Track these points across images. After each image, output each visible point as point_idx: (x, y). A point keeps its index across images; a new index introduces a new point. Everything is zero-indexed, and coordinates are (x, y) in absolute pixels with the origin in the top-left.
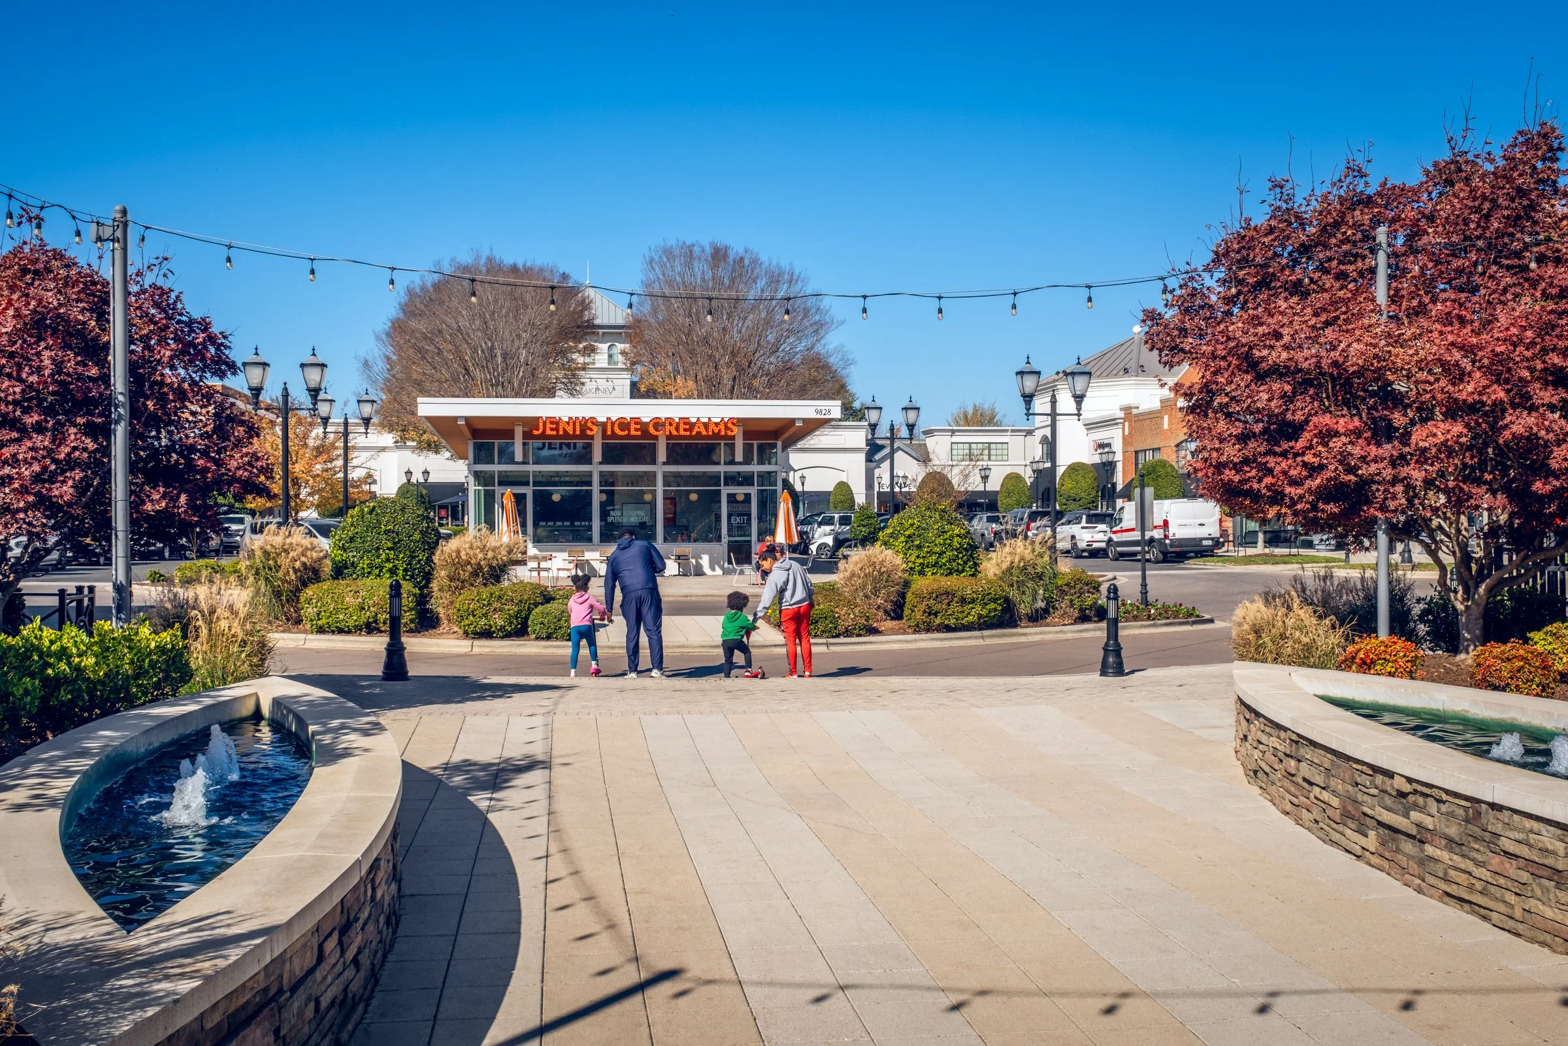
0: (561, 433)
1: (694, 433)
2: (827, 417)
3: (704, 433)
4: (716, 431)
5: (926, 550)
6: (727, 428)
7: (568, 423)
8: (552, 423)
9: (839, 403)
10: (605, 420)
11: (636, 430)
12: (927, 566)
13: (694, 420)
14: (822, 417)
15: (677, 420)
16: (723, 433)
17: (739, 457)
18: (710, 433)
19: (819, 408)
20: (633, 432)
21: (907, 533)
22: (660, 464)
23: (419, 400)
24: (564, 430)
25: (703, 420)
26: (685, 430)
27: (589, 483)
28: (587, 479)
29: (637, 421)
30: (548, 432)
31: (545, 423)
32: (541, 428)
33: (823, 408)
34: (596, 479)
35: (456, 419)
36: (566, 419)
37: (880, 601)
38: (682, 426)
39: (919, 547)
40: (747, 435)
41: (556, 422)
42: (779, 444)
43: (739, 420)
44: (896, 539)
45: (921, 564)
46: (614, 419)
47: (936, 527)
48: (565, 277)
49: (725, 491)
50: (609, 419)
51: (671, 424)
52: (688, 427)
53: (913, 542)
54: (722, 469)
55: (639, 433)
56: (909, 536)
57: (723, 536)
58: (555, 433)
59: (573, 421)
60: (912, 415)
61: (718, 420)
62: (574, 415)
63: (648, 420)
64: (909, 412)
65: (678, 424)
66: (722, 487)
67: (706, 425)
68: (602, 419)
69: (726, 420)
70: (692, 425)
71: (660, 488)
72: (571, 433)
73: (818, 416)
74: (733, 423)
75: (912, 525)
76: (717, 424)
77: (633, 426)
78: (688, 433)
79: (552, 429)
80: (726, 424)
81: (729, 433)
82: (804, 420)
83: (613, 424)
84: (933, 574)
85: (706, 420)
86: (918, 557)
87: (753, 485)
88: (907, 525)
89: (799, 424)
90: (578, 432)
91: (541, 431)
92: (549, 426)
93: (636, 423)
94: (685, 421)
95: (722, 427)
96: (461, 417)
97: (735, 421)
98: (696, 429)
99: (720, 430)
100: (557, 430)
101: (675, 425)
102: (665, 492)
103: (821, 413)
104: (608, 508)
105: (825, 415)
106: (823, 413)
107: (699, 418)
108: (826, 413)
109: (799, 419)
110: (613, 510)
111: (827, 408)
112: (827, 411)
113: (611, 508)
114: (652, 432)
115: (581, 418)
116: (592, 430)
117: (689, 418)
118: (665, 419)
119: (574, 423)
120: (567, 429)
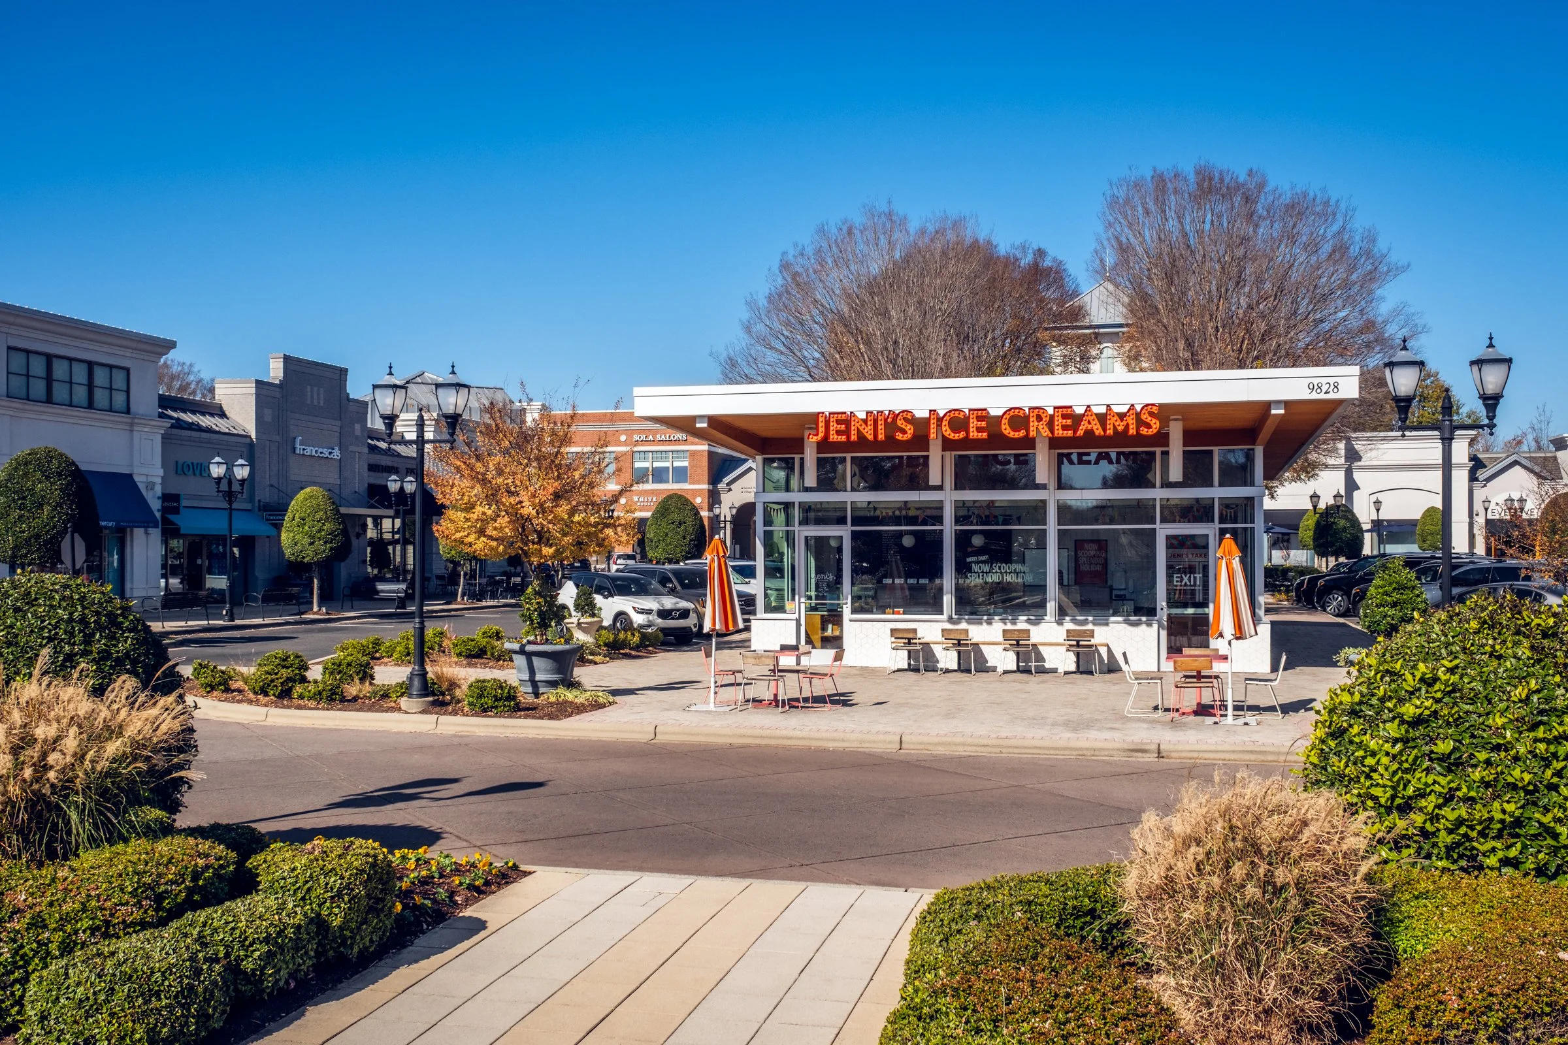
0: (854, 438)
1: (1080, 433)
2: (1331, 396)
3: (1099, 431)
4: (1120, 428)
5: (1477, 775)
6: (1140, 423)
7: (865, 421)
8: (838, 422)
9: (1355, 370)
10: (927, 415)
11: (979, 430)
12: (1483, 834)
13: (1080, 410)
14: (1322, 396)
15: (1050, 411)
16: (1132, 431)
17: (1175, 474)
18: (1110, 432)
19: (1316, 381)
20: (974, 434)
21: (1409, 710)
22: (1045, 488)
23: (637, 391)
24: (861, 436)
25: (1096, 410)
26: (1065, 428)
27: (939, 520)
28: (935, 513)
29: (981, 414)
30: (833, 437)
32: (822, 429)
33: (1324, 381)
34: (948, 514)
35: (694, 419)
36: (862, 416)
37: (1271, 991)
38: (1059, 421)
39: (1453, 764)
40: (1190, 436)
41: (846, 420)
42: (1258, 450)
43: (1162, 407)
44: (1372, 724)
45: (1460, 822)
46: (941, 414)
47: (1520, 692)
48: (1041, 253)
49: (1163, 532)
51: (1039, 419)
52: (1069, 422)
53: (1432, 741)
54: (1157, 494)
55: (985, 435)
56: (1417, 722)
57: (1159, 607)
58: (844, 438)
59: (874, 418)
60: (1492, 378)
61: (1124, 409)
62: (875, 408)
63: (1000, 412)
64: (1486, 369)
65: (1052, 417)
66: (1158, 526)
67: (1102, 418)
68: (922, 413)
69: (1138, 408)
70: (1078, 419)
71: (1052, 528)
72: (870, 437)
73: (1314, 396)
74: (1151, 414)
75: (1430, 682)
76: (1122, 416)
77: (973, 424)
78: (1070, 433)
79: (838, 433)
80: (1138, 415)
81: (1144, 431)
82: (1287, 404)
83: (940, 420)
84: (1506, 862)
85: (1103, 410)
86: (1448, 798)
87: (1213, 521)
88: (1410, 682)
89: (1277, 411)
90: (881, 437)
91: (821, 435)
92: (834, 426)
93: (979, 419)
94: (1066, 412)
95: (1131, 420)
96: (701, 416)
97: (1155, 410)
98: (1084, 426)
100: (847, 432)
101: (1046, 420)
102: (1062, 534)
103: (1319, 391)
104: (969, 560)
105: (1327, 392)
106: (1324, 391)
107: (1089, 406)
108: (1331, 389)
109: (1278, 402)
110: (978, 562)
111: (1332, 381)
112: (1332, 387)
113: (974, 559)
114: (1006, 432)
115: (887, 413)
116: (904, 432)
117: (1070, 407)
118: (1030, 409)
119: (875, 422)
120: (864, 432)
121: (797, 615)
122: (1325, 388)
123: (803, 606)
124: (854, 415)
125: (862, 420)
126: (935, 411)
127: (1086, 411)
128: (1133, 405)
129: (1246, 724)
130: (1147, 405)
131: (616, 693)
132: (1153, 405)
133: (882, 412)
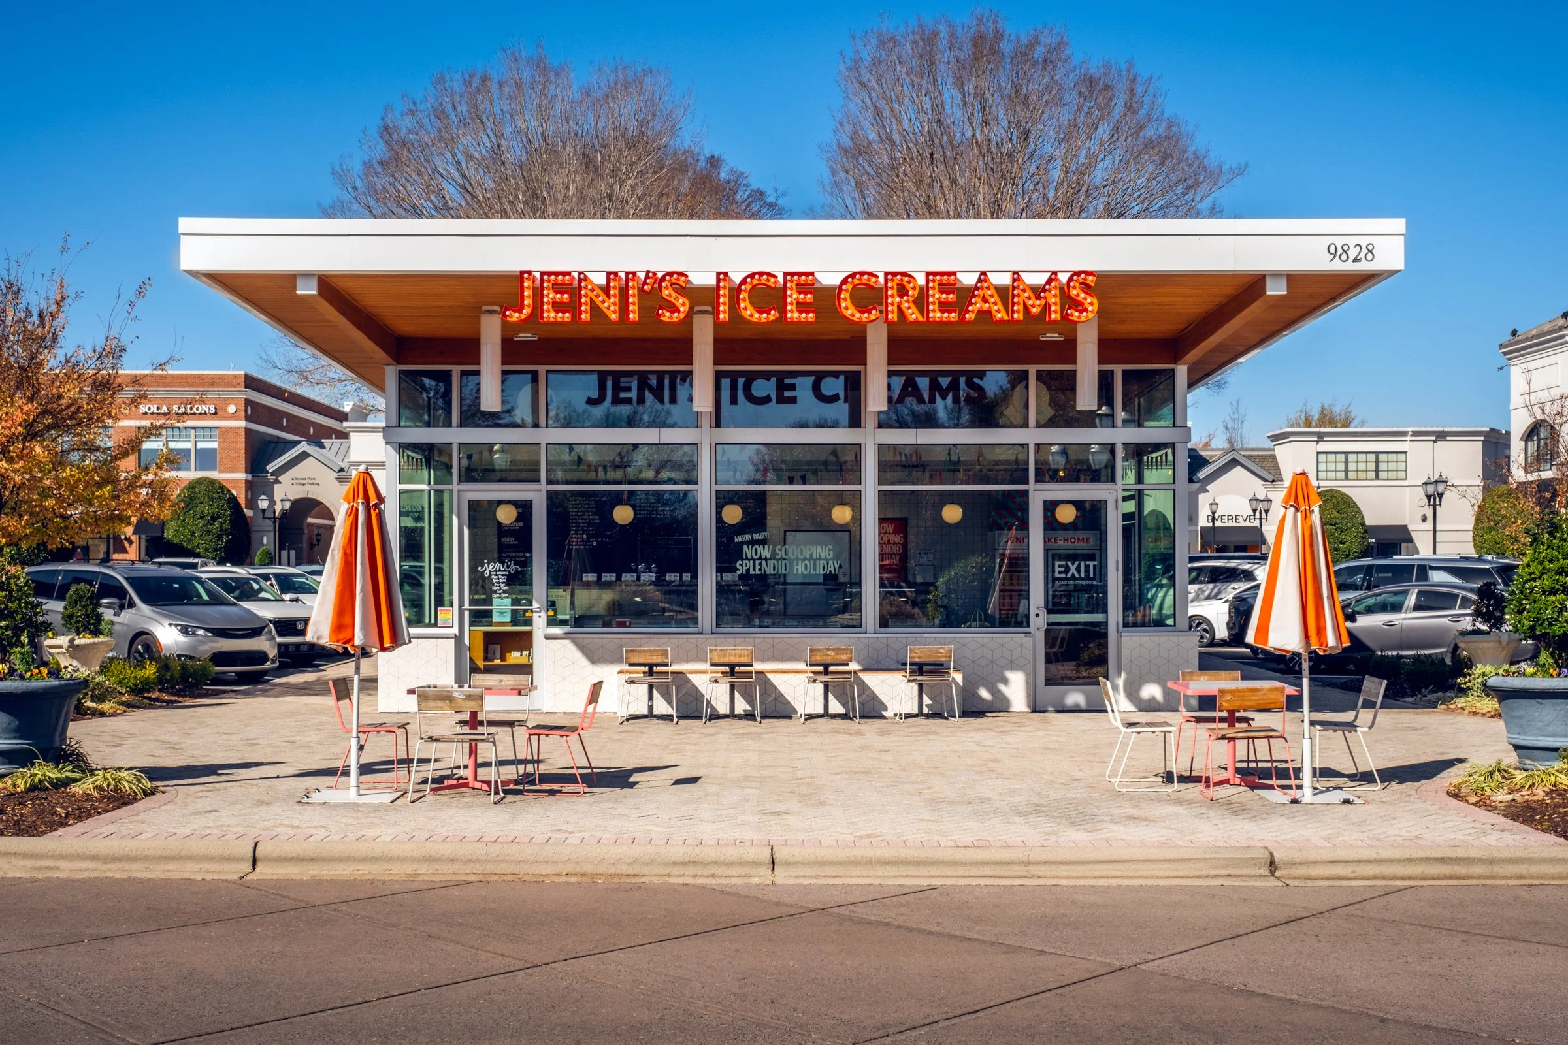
0: (585, 316)
1: (970, 316)
2: (1364, 266)
3: (1000, 314)
4: (1035, 310)
6: (1066, 302)
7: (606, 290)
8: (558, 288)
9: (1398, 225)
10: (712, 281)
11: (802, 307)
13: (969, 280)
14: (1350, 266)
15: (921, 280)
16: (1056, 315)
17: (1086, 398)
18: (1019, 315)
19: (1338, 242)
20: (793, 315)
22: (870, 422)
23: (186, 224)
24: (597, 314)
25: (997, 278)
26: (944, 307)
27: (688, 474)
29: (804, 281)
30: (549, 315)
31: (538, 293)
32: (527, 301)
33: (1351, 241)
34: (706, 465)
35: (291, 278)
36: (600, 279)
38: (935, 296)
41: (571, 285)
42: (1182, 372)
43: (1102, 277)
46: (737, 278)
48: (715, 162)
49: (1039, 495)
50: (722, 276)
51: (903, 292)
52: (951, 297)
54: (1030, 436)
55: (812, 315)
57: (1032, 613)
58: (567, 316)
59: (619, 284)
61: (1041, 279)
62: (621, 268)
63: (834, 280)
65: (924, 292)
66: (1031, 486)
67: (1004, 294)
68: (702, 278)
69: (1063, 278)
70: (968, 294)
71: (870, 487)
72: (614, 316)
73: (1338, 266)
74: (1086, 287)
76: (1038, 291)
77: (793, 296)
78: (953, 315)
79: (558, 307)
80: (1064, 292)
81: (1075, 315)
82: (1292, 278)
83: (735, 290)
85: (1005, 280)
87: (1113, 479)
89: (1276, 289)
90: (634, 315)
91: (526, 311)
92: (550, 296)
93: (802, 288)
94: (945, 281)
95: (1053, 298)
96: (307, 275)
97: (1091, 281)
98: (977, 304)
99: (1046, 307)
100: (573, 307)
101: (914, 293)
102: (884, 497)
103: (1344, 257)
104: (738, 539)
105: (1356, 260)
106: (1352, 257)
107: (984, 273)
108: (1362, 255)
109: (1277, 274)
110: (752, 543)
111: (1363, 242)
112: (1364, 251)
113: (746, 537)
114: (848, 313)
115: (642, 276)
116: (674, 309)
117: (954, 273)
118: (886, 274)
119: (624, 292)
120: (604, 307)
121: (455, 630)
122: (1353, 253)
123: (467, 614)
124: (586, 279)
125: (600, 287)
126: (726, 274)
127: (980, 280)
128: (1055, 273)
129: (1347, 802)
130: (1078, 273)
131: (156, 774)
132: (1088, 273)
133: (634, 274)
